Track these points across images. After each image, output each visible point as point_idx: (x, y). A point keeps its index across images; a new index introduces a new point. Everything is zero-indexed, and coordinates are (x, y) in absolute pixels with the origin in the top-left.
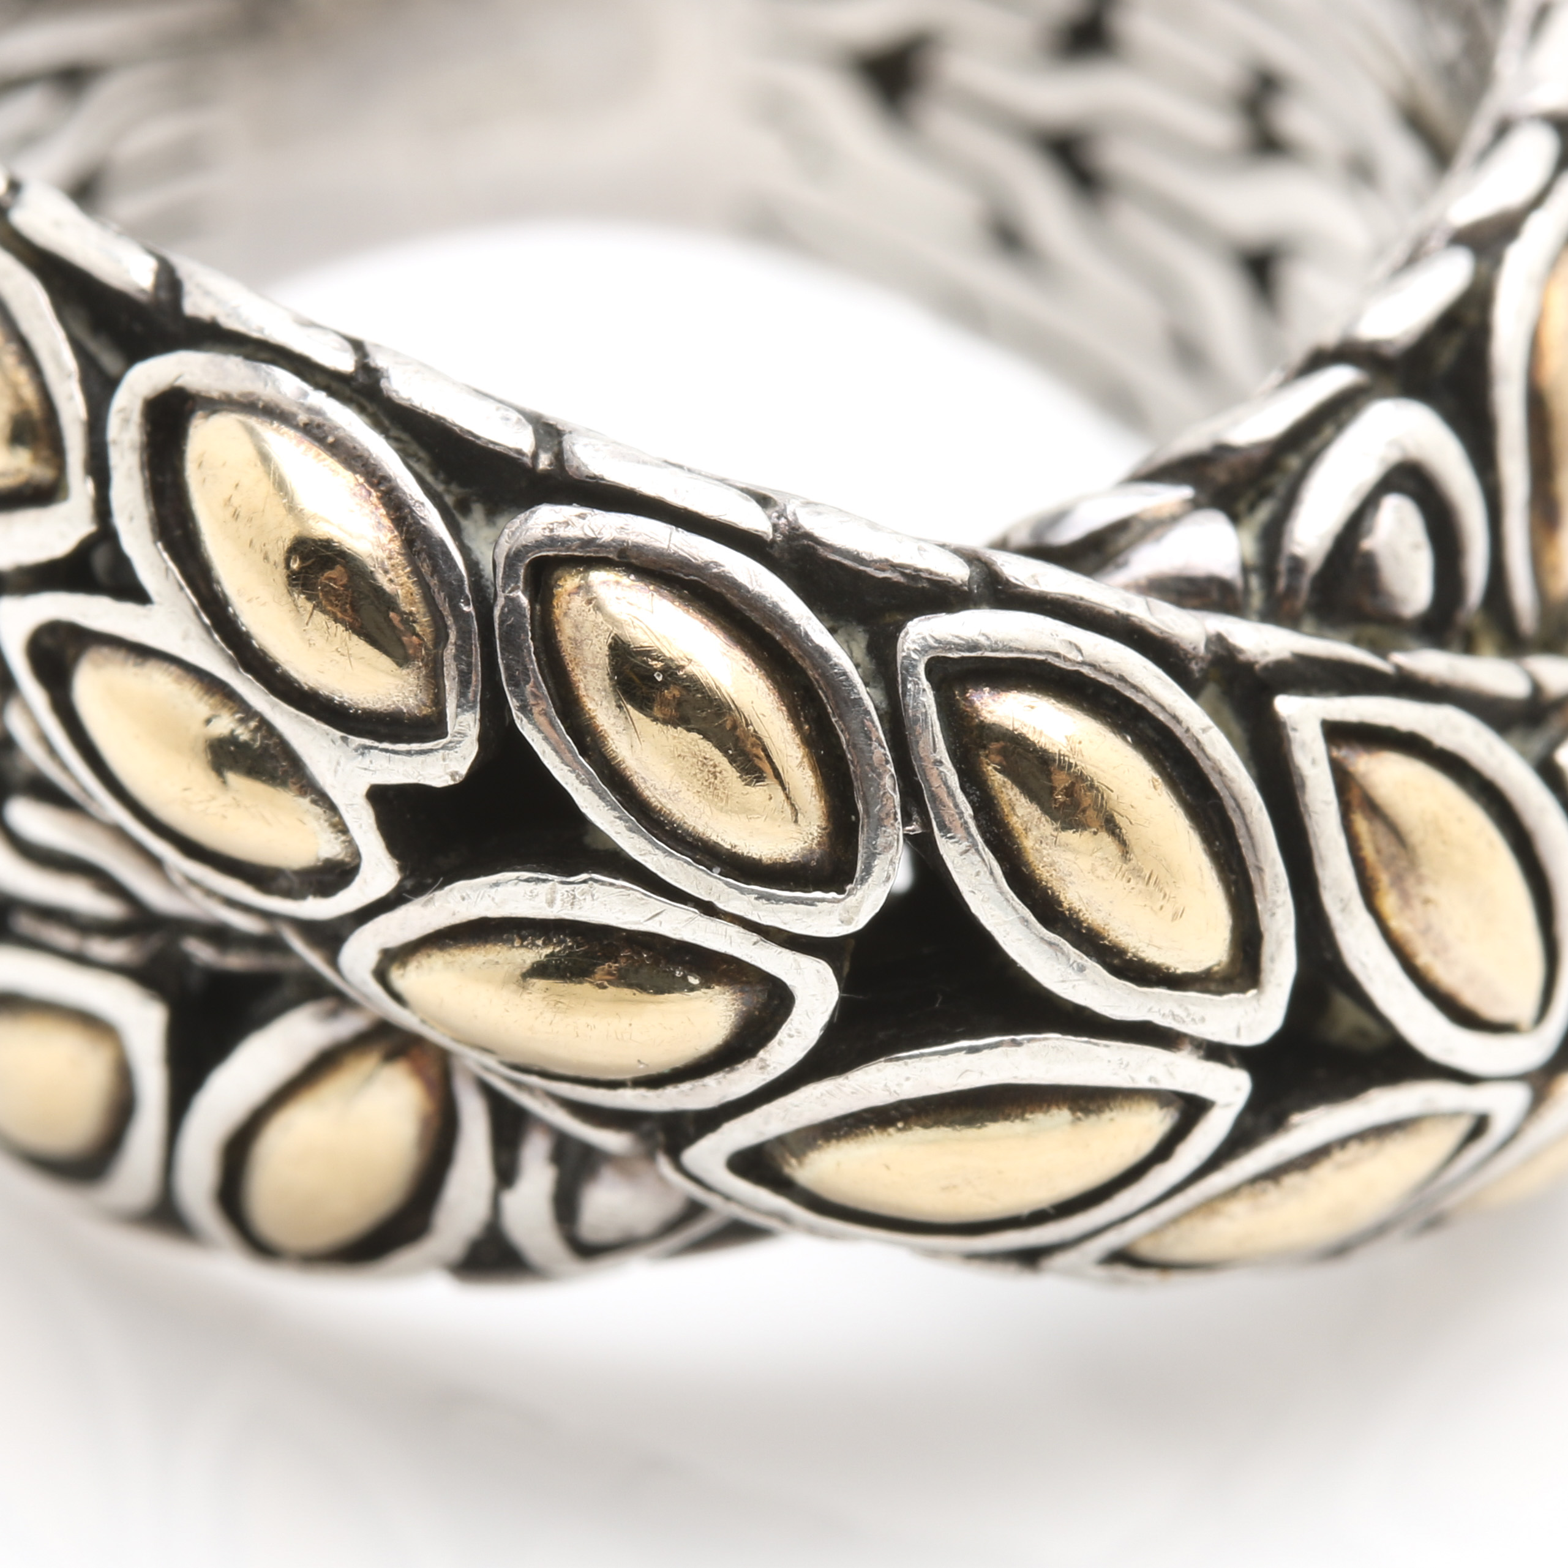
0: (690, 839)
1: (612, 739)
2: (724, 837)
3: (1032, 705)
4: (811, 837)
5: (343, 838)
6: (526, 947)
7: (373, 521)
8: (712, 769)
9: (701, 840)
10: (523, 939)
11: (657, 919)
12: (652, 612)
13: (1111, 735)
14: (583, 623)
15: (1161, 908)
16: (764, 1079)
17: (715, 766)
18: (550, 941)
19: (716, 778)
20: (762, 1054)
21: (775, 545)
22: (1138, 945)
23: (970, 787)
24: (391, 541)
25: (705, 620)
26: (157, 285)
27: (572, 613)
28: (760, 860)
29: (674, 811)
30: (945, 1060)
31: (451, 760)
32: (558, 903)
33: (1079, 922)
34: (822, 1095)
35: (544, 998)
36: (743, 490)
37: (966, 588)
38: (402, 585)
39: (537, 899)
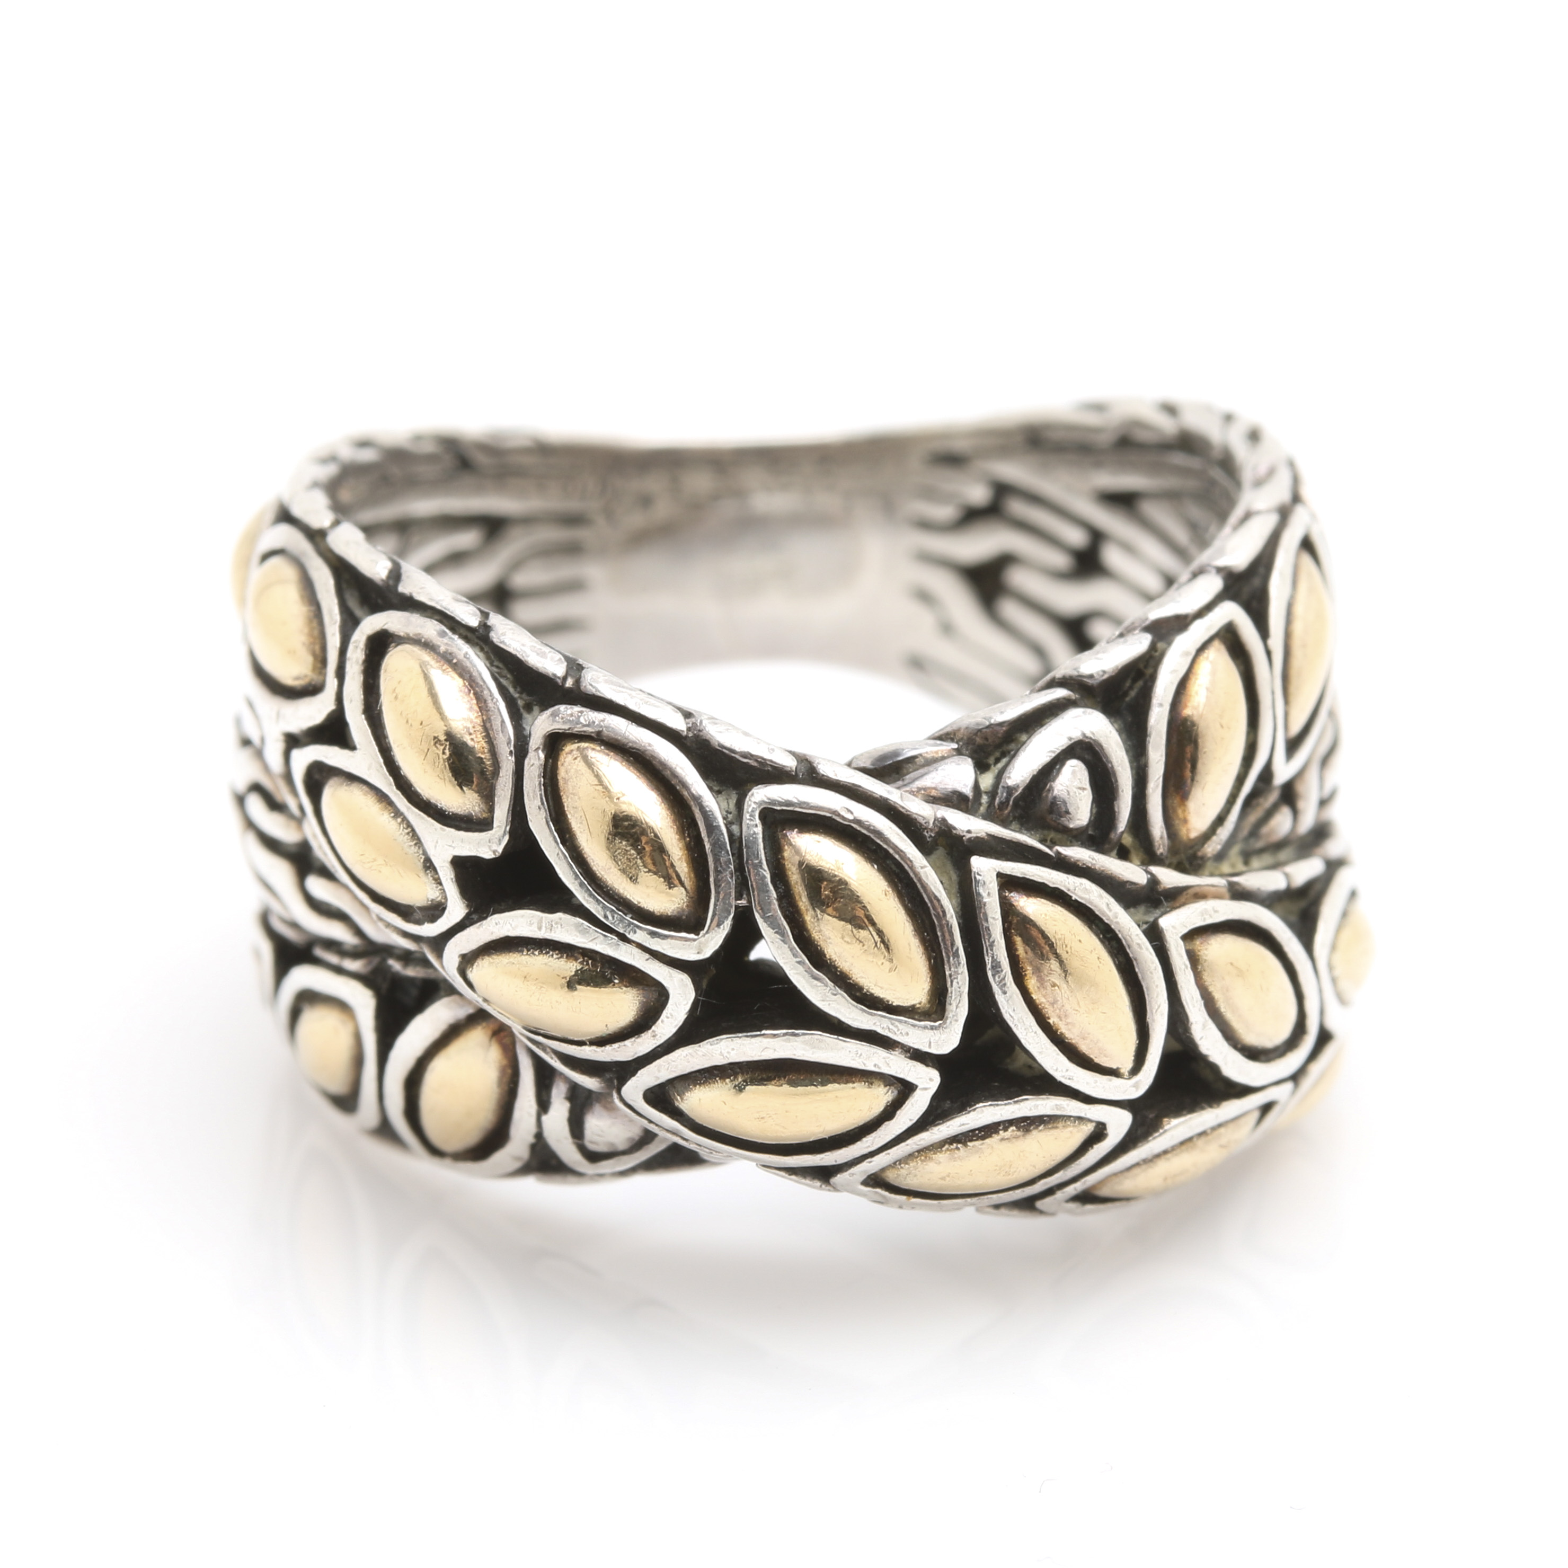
0: (617, 897)
2: (634, 897)
3: (819, 840)
4: (682, 901)
5: (440, 887)
6: (529, 955)
7: (468, 706)
8: (629, 857)
9: (622, 898)
10: (528, 950)
11: (595, 941)
12: (608, 766)
13: (865, 863)
14: (570, 769)
15: (882, 964)
16: (656, 1043)
18: (542, 952)
20: (653, 1028)
21: (688, 739)
22: (869, 985)
23: (779, 884)
24: (476, 717)
25: (638, 774)
26: (389, 577)
27: (566, 764)
28: (654, 912)
29: (608, 879)
30: (754, 1040)
31: (493, 843)
32: (544, 929)
33: (836, 968)
34: (687, 1055)
35: (535, 984)
36: (674, 706)
37: (794, 773)
38: (478, 742)
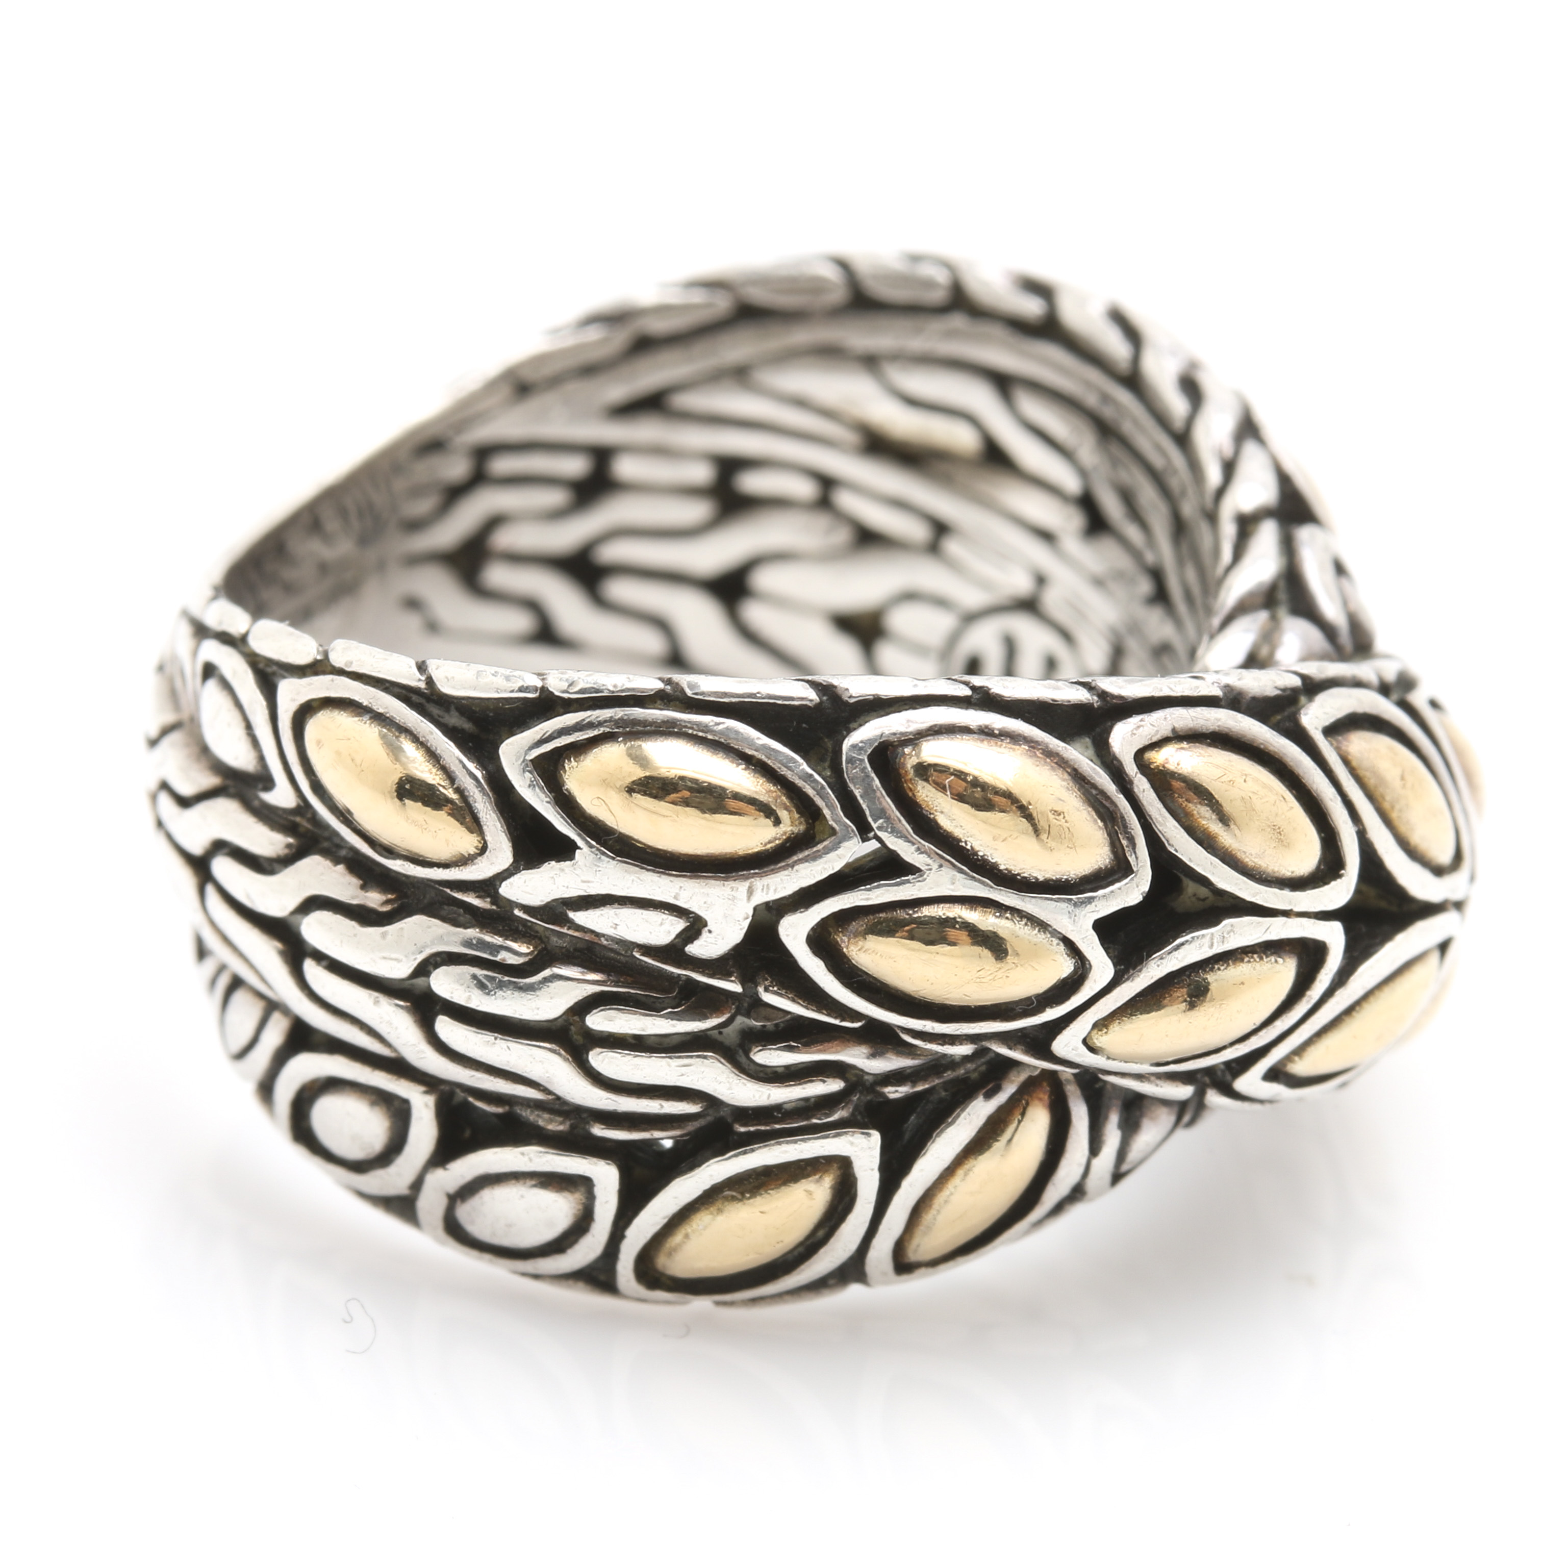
0: (1270, 878)
1: (1222, 836)
2: (1289, 869)
9: (1275, 876)
11: (1268, 931)
17: (1279, 828)
19: (1281, 834)
20: (1309, 993)
29: (1262, 864)
31: (1138, 885)
32: (1215, 944)
39: (1203, 948)
